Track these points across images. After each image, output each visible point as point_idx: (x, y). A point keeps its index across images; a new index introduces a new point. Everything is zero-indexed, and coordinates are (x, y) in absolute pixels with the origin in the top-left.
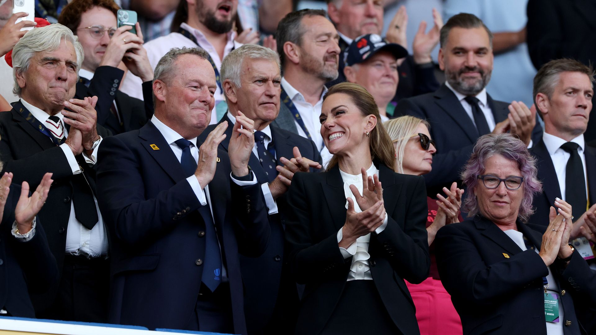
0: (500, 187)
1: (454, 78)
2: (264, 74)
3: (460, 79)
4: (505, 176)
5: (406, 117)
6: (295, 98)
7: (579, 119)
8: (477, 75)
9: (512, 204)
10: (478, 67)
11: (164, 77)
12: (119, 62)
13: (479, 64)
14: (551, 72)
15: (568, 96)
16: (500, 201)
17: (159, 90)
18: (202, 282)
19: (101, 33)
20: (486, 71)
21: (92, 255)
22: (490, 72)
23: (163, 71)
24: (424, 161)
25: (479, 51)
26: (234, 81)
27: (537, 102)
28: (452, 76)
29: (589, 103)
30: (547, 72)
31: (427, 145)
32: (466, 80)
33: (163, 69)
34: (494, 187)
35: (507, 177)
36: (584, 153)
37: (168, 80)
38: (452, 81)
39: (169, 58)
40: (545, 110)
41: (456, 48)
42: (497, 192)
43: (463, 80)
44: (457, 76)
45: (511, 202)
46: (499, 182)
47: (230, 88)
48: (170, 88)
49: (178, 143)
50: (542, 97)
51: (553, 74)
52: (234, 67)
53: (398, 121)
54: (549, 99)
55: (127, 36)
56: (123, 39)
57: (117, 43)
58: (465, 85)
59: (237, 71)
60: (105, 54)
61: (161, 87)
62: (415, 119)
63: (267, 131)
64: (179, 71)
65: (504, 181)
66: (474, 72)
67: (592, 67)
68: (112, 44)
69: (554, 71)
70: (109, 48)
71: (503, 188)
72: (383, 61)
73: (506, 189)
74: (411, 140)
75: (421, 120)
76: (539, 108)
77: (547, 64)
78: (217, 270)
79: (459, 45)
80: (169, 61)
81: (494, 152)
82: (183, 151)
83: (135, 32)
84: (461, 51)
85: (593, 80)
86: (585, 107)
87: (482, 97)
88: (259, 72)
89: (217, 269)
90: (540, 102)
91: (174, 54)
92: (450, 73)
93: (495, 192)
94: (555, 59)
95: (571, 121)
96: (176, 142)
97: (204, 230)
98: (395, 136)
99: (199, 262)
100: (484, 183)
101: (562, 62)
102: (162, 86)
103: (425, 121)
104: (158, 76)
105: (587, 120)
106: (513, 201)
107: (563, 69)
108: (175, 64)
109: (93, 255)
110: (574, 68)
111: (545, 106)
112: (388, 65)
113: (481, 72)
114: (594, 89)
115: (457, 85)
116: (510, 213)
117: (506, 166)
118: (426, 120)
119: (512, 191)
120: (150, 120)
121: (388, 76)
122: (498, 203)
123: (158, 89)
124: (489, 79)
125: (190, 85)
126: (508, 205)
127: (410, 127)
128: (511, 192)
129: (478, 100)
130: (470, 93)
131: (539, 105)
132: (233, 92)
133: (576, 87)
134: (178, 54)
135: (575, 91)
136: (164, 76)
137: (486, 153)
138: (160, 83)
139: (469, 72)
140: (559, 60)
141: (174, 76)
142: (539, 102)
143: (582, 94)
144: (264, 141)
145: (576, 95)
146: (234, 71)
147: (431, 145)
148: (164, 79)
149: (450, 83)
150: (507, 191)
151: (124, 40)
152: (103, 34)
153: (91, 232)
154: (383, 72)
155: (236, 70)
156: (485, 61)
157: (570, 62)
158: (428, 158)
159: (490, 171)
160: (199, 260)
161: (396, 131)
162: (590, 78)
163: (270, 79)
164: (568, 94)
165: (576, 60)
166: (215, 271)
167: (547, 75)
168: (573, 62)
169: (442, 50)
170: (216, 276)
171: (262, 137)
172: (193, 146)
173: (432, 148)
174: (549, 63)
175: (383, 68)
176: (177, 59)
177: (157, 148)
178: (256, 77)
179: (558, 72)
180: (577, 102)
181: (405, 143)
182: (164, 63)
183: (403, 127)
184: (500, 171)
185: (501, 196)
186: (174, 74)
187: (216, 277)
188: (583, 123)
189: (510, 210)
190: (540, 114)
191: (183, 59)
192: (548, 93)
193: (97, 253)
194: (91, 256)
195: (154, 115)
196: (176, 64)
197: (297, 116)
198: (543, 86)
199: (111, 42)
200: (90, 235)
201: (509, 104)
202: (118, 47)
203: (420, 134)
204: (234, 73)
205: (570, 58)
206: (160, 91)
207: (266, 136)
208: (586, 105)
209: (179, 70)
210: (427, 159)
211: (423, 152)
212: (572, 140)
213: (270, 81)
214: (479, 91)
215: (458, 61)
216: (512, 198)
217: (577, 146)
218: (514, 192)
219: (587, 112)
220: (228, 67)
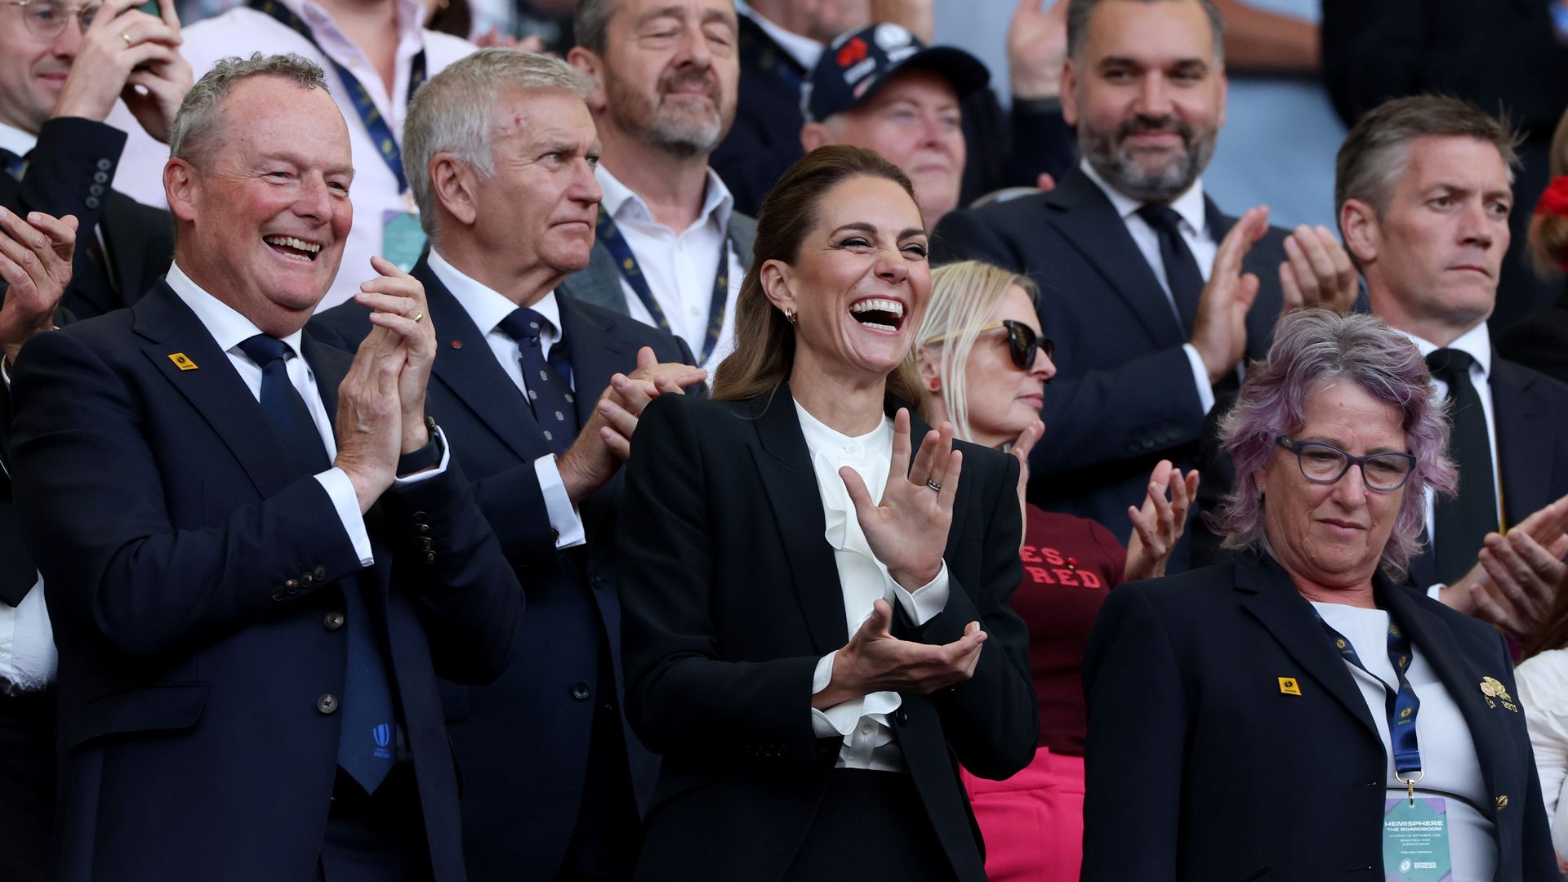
0: (1347, 481)
1: (1104, 149)
2: (567, 135)
3: (1120, 154)
4: (1364, 449)
5: (969, 266)
6: (621, 212)
7: (1467, 280)
8: (1172, 141)
9: (1375, 531)
10: (1175, 116)
11: (190, 149)
12: (112, 104)
13: (1177, 108)
14: (1385, 136)
15: (1435, 210)
16: (1343, 522)
17: (181, 188)
18: (338, 765)
19: (57, 20)
20: (1199, 132)
21: (21, 685)
22: (1212, 133)
23: (190, 130)
24: (1018, 403)
25: (1181, 71)
26: (468, 158)
27: (1343, 227)
28: (1097, 142)
29: (1498, 231)
30: (1372, 135)
31: (1029, 351)
32: (1139, 156)
33: (191, 124)
34: (1328, 477)
35: (1369, 453)
36: (1490, 381)
37: (204, 157)
38: (1099, 158)
39: (207, 92)
40: (1369, 252)
41: (1109, 61)
42: (1336, 495)
43: (1129, 156)
44: (1113, 145)
45: (1373, 526)
46: (1345, 465)
47: (454, 176)
48: (209, 181)
49: (248, 348)
50: (1359, 212)
51: (1391, 142)
52: (467, 116)
53: (944, 277)
54: (1380, 219)
55: (136, 24)
56: (122, 35)
57: (107, 48)
58: (1137, 169)
59: (481, 126)
60: (69, 80)
61: (187, 181)
62: (995, 270)
63: (548, 308)
64: (234, 130)
65: (1361, 463)
66: (1163, 134)
67: (1508, 122)
68: (90, 50)
69: (1393, 134)
70: (79, 63)
71: (1354, 486)
72: (915, 103)
73: (1364, 487)
74: (981, 339)
75: (1014, 277)
76: (1351, 244)
77: (1373, 113)
78: (381, 727)
79: (1120, 51)
80: (207, 99)
81: (1339, 374)
82: (266, 373)
83: (156, 10)
84: (1126, 69)
85: (1511, 160)
86: (1486, 244)
87: (1189, 207)
88: (551, 129)
89: (380, 724)
90: (1355, 226)
91: (221, 79)
92: (1092, 134)
93: (1329, 494)
94: (1398, 95)
95: (1444, 284)
96: (241, 345)
97: (343, 612)
98: (933, 326)
99: (328, 704)
100: (1302, 462)
101: (1420, 107)
102: (190, 177)
103: (1025, 277)
104: (178, 147)
105: (1494, 282)
106: (1378, 522)
107: (1421, 129)
108: (221, 108)
109: (24, 684)
110: (1449, 124)
111: (1367, 239)
112: (931, 114)
113: (1185, 133)
114: (1515, 187)
115: (1112, 171)
116: (1364, 555)
117: (1368, 419)
118: (1029, 276)
119: (1376, 492)
120: (162, 277)
121: (932, 145)
122: (1334, 527)
123: (179, 187)
124: (1209, 155)
125: (264, 170)
126: (1363, 535)
127: (980, 300)
128: (1377, 498)
129: (1179, 217)
130: (1153, 196)
131: (1352, 236)
132: (460, 189)
133: (1459, 183)
134: (232, 77)
135: (1456, 195)
136: (192, 145)
137: (1313, 372)
138: (183, 169)
139: (1145, 134)
140: (1410, 99)
141: (220, 143)
142: (1349, 229)
143: (1476, 204)
144: (541, 335)
145: (1458, 206)
146: (470, 127)
147: (1041, 353)
148: (193, 154)
149: (1093, 164)
150: (1366, 493)
151: (127, 37)
152: (62, 22)
153: (16, 617)
154: (919, 134)
155: (476, 125)
156: (1195, 100)
157: (1440, 108)
158: (1029, 393)
159: (1319, 430)
160: (329, 699)
161: (938, 308)
162: (1503, 154)
163: (581, 152)
164: (1436, 205)
165: (1464, 99)
166: (375, 730)
167: (1373, 145)
168: (1449, 104)
169: (1072, 65)
170: (380, 747)
171: (534, 325)
172: (293, 354)
173: (1044, 362)
174: (1382, 107)
175: (916, 122)
176: (229, 93)
177: (189, 364)
178: (544, 145)
179: (1405, 138)
180: (1461, 229)
181: (964, 347)
182: (193, 106)
183: (958, 299)
184: (1350, 431)
185: (1346, 507)
186: (219, 140)
187: (378, 749)
188: (1482, 293)
189: (1366, 549)
190: (1358, 262)
191: (245, 92)
192: (1377, 200)
193: (36, 678)
194: (16, 687)
195: (174, 262)
196: (226, 110)
197: (628, 264)
198: (1361, 179)
199: (85, 44)
200: (12, 623)
201: (1289, 233)
202: (109, 60)
203: (1009, 321)
204: (470, 134)
205: (1444, 93)
206: (184, 192)
207: (545, 324)
208: (1489, 237)
209: (234, 127)
210: (1028, 397)
211: (1017, 375)
212: (1452, 341)
213: (579, 156)
214: (1180, 189)
215: (1116, 99)
216: (1377, 516)
217: (1468, 360)
218: (1384, 496)
219: (1493, 258)
220: (444, 116)
